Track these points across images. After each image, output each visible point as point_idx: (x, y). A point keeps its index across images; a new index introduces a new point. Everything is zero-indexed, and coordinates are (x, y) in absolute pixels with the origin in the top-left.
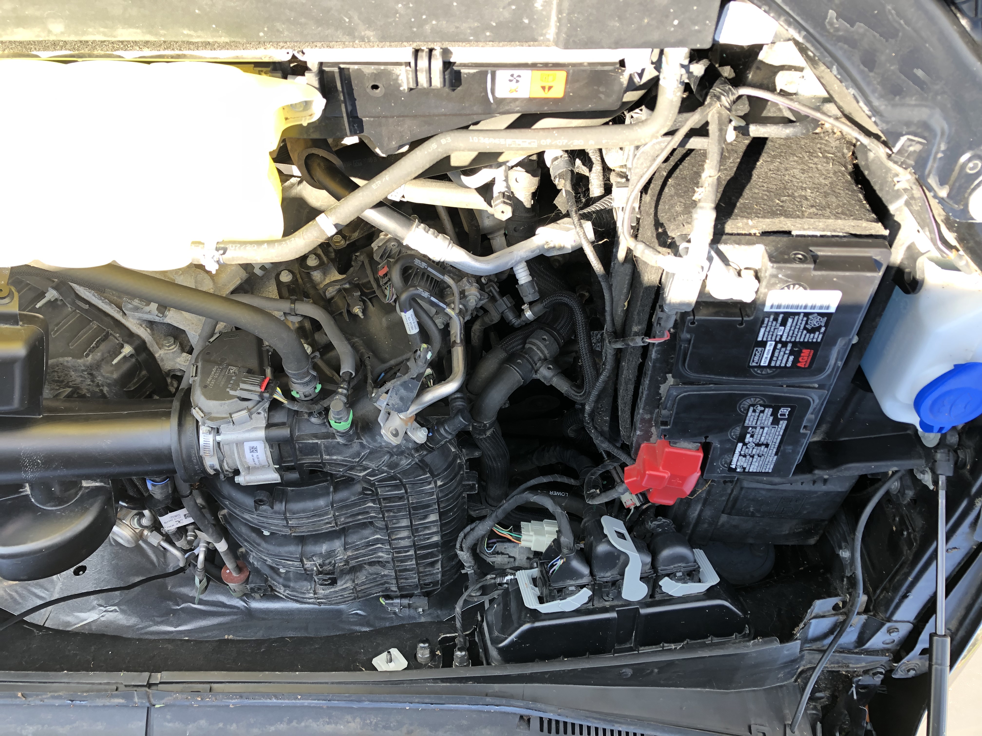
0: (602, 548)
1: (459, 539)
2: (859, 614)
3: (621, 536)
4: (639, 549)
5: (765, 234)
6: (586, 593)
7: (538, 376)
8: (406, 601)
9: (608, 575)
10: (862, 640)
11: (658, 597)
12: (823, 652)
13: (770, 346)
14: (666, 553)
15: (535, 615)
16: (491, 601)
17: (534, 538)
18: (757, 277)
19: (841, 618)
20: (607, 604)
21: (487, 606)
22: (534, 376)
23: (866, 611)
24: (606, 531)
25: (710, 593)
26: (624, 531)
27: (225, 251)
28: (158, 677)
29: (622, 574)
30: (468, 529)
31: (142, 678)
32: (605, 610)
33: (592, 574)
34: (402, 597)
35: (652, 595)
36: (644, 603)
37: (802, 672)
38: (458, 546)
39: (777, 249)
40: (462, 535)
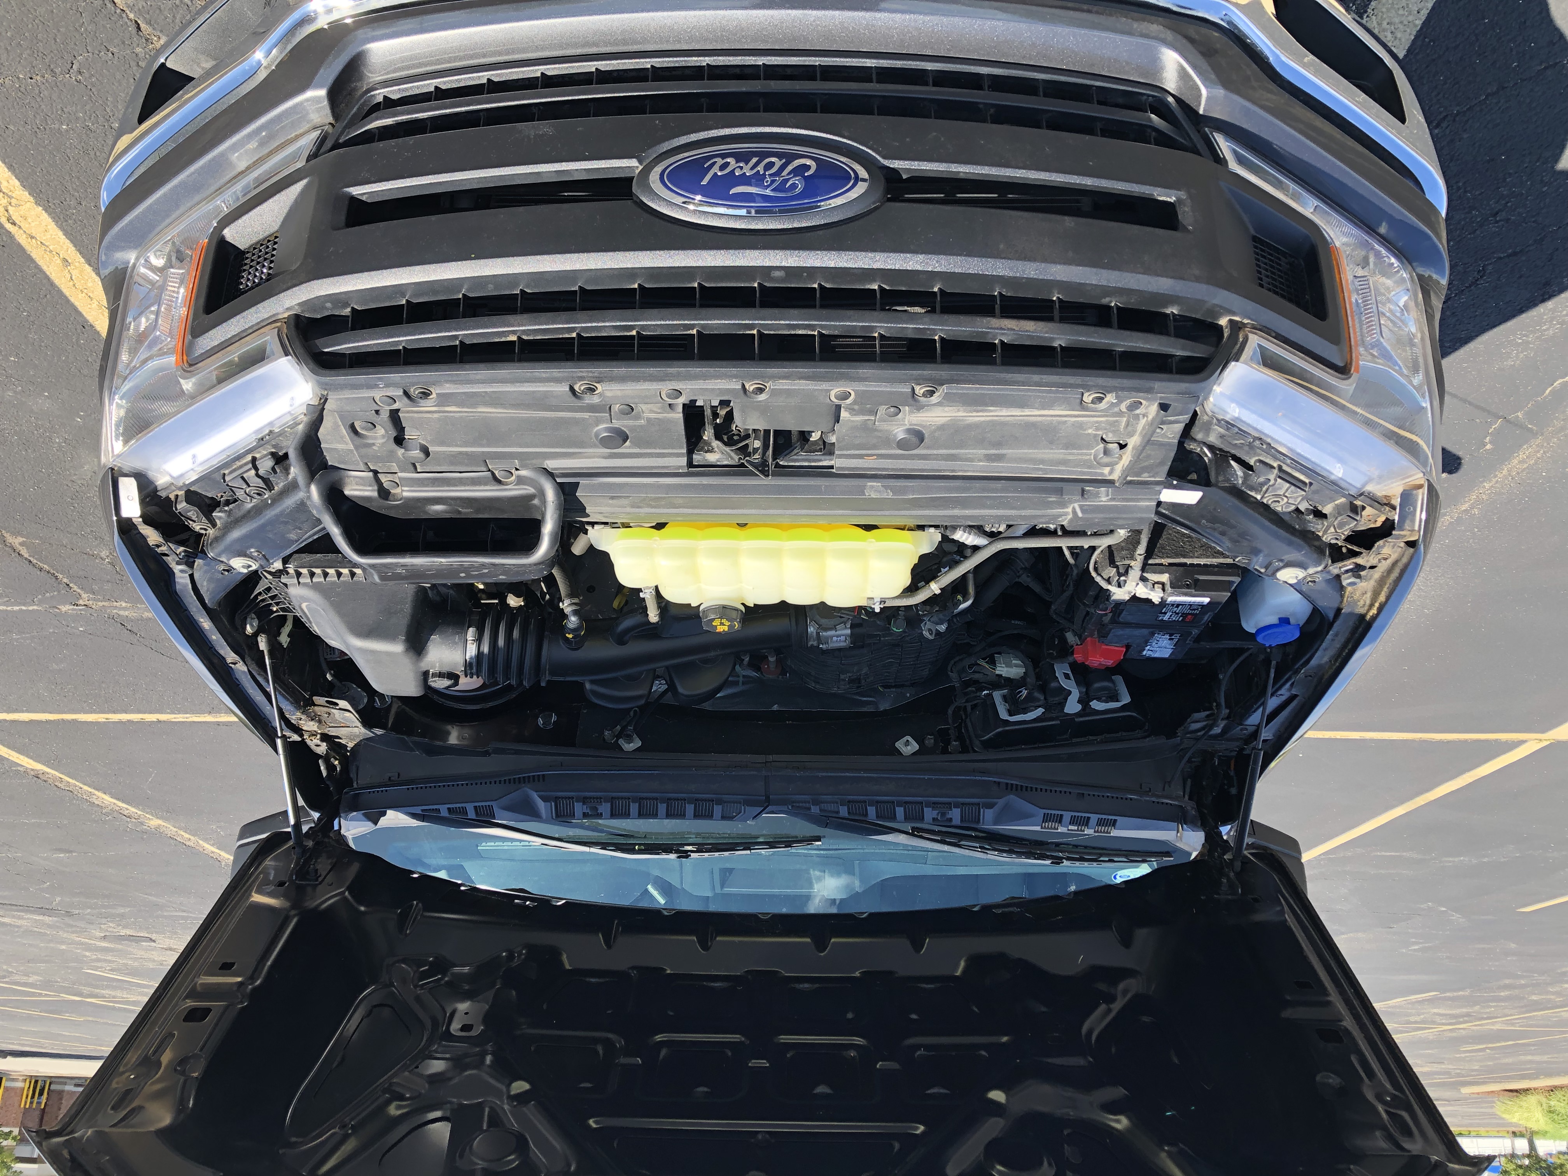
0: (1054, 685)
1: (950, 665)
2: (1223, 719)
3: (1067, 676)
4: (1078, 683)
5: (1171, 565)
6: (1040, 711)
7: (1020, 580)
8: (899, 690)
9: (1057, 699)
10: (1225, 731)
11: (1088, 711)
12: (1197, 739)
13: (1169, 614)
14: (1097, 685)
15: (1007, 722)
16: (974, 707)
17: (1005, 669)
18: (1164, 590)
19: (1211, 722)
20: (1054, 715)
21: (969, 709)
22: (1017, 580)
23: (1228, 718)
24: (1057, 675)
25: (1124, 708)
26: (1069, 672)
27: (885, 602)
28: (770, 758)
29: (1066, 699)
30: (957, 659)
31: (761, 758)
32: (1052, 719)
33: (1045, 699)
34: (895, 686)
35: (1083, 709)
36: (1078, 715)
37: (1182, 749)
38: (949, 669)
39: (1176, 578)
40: (952, 662)
